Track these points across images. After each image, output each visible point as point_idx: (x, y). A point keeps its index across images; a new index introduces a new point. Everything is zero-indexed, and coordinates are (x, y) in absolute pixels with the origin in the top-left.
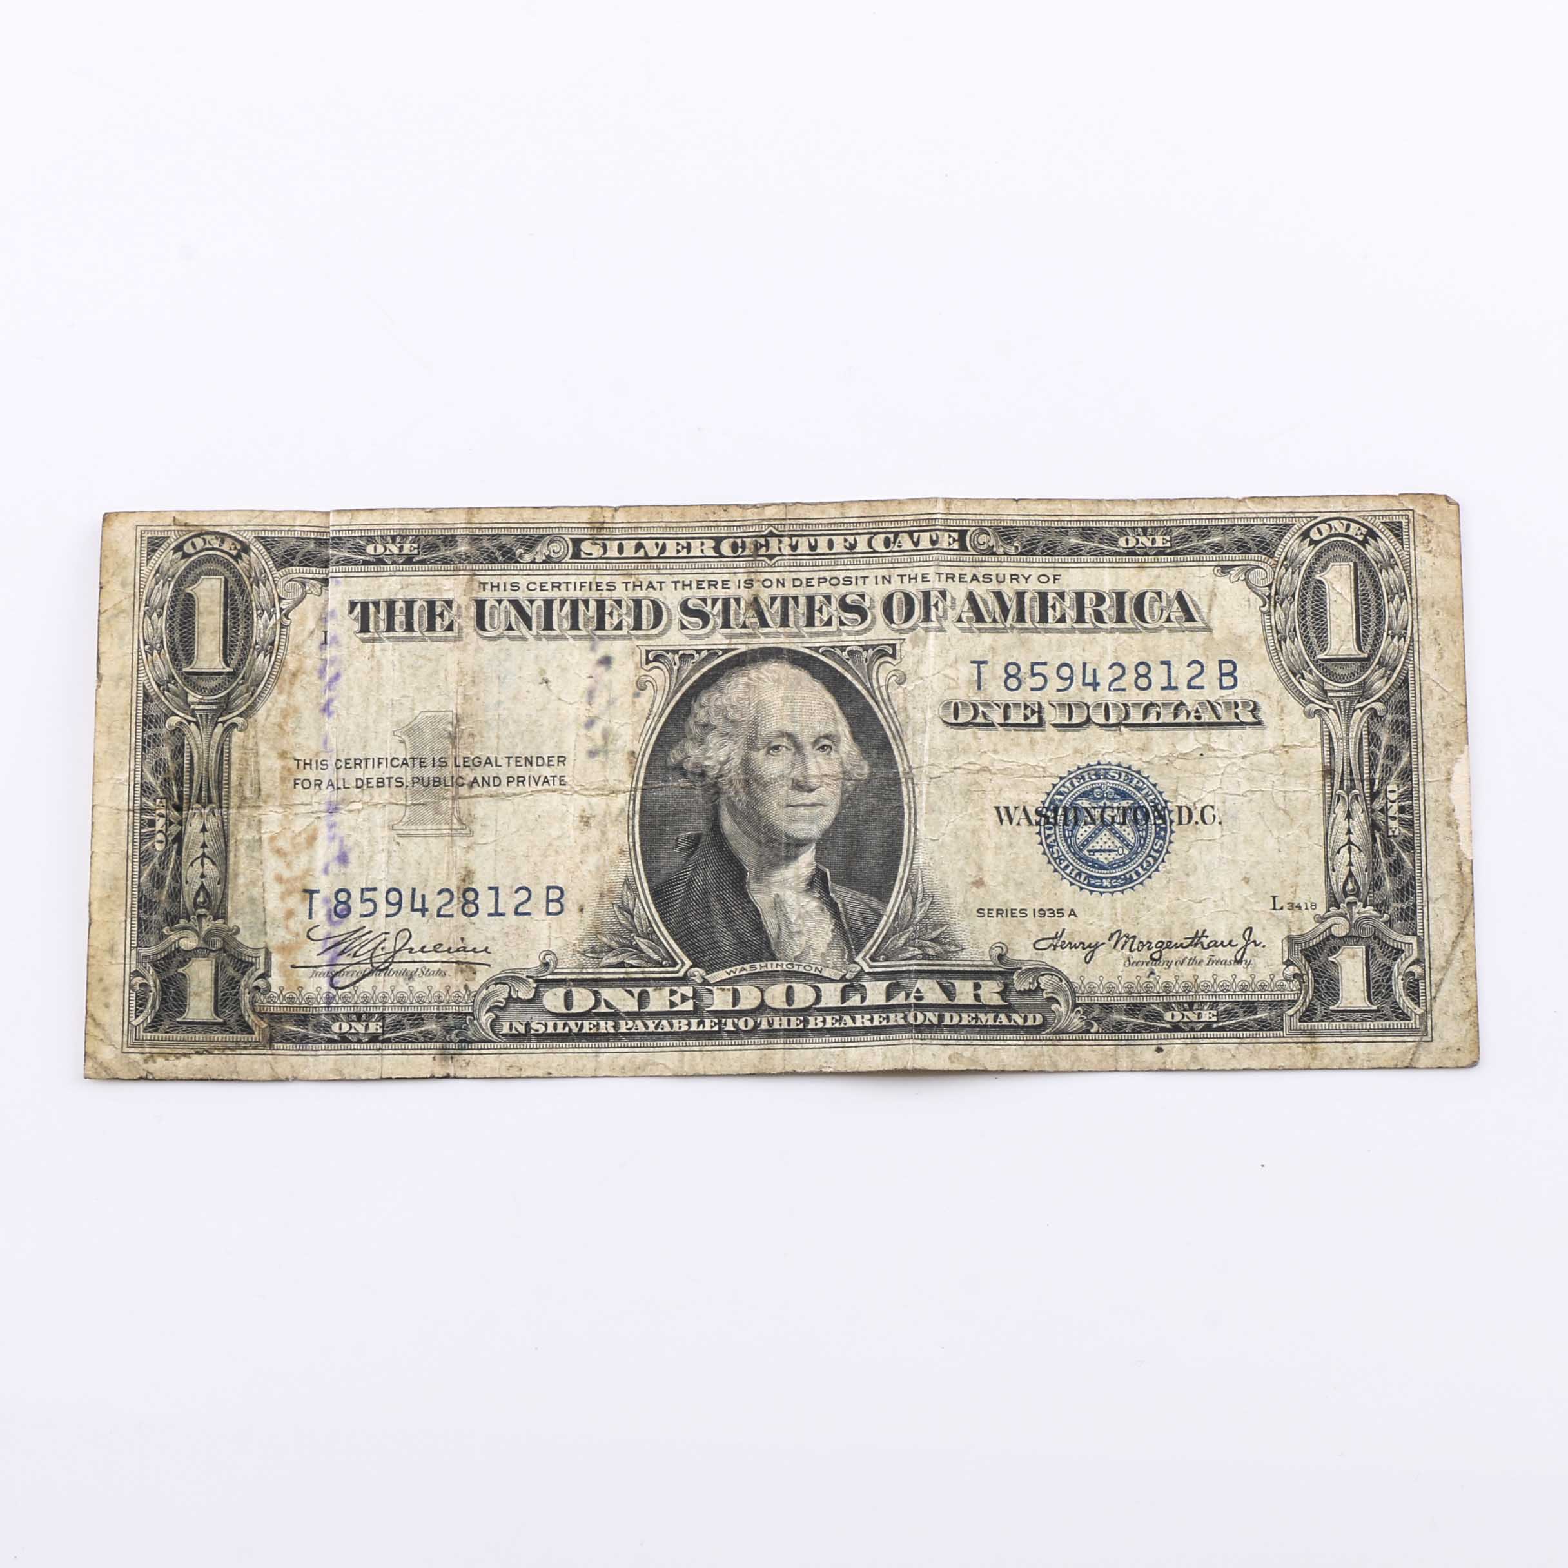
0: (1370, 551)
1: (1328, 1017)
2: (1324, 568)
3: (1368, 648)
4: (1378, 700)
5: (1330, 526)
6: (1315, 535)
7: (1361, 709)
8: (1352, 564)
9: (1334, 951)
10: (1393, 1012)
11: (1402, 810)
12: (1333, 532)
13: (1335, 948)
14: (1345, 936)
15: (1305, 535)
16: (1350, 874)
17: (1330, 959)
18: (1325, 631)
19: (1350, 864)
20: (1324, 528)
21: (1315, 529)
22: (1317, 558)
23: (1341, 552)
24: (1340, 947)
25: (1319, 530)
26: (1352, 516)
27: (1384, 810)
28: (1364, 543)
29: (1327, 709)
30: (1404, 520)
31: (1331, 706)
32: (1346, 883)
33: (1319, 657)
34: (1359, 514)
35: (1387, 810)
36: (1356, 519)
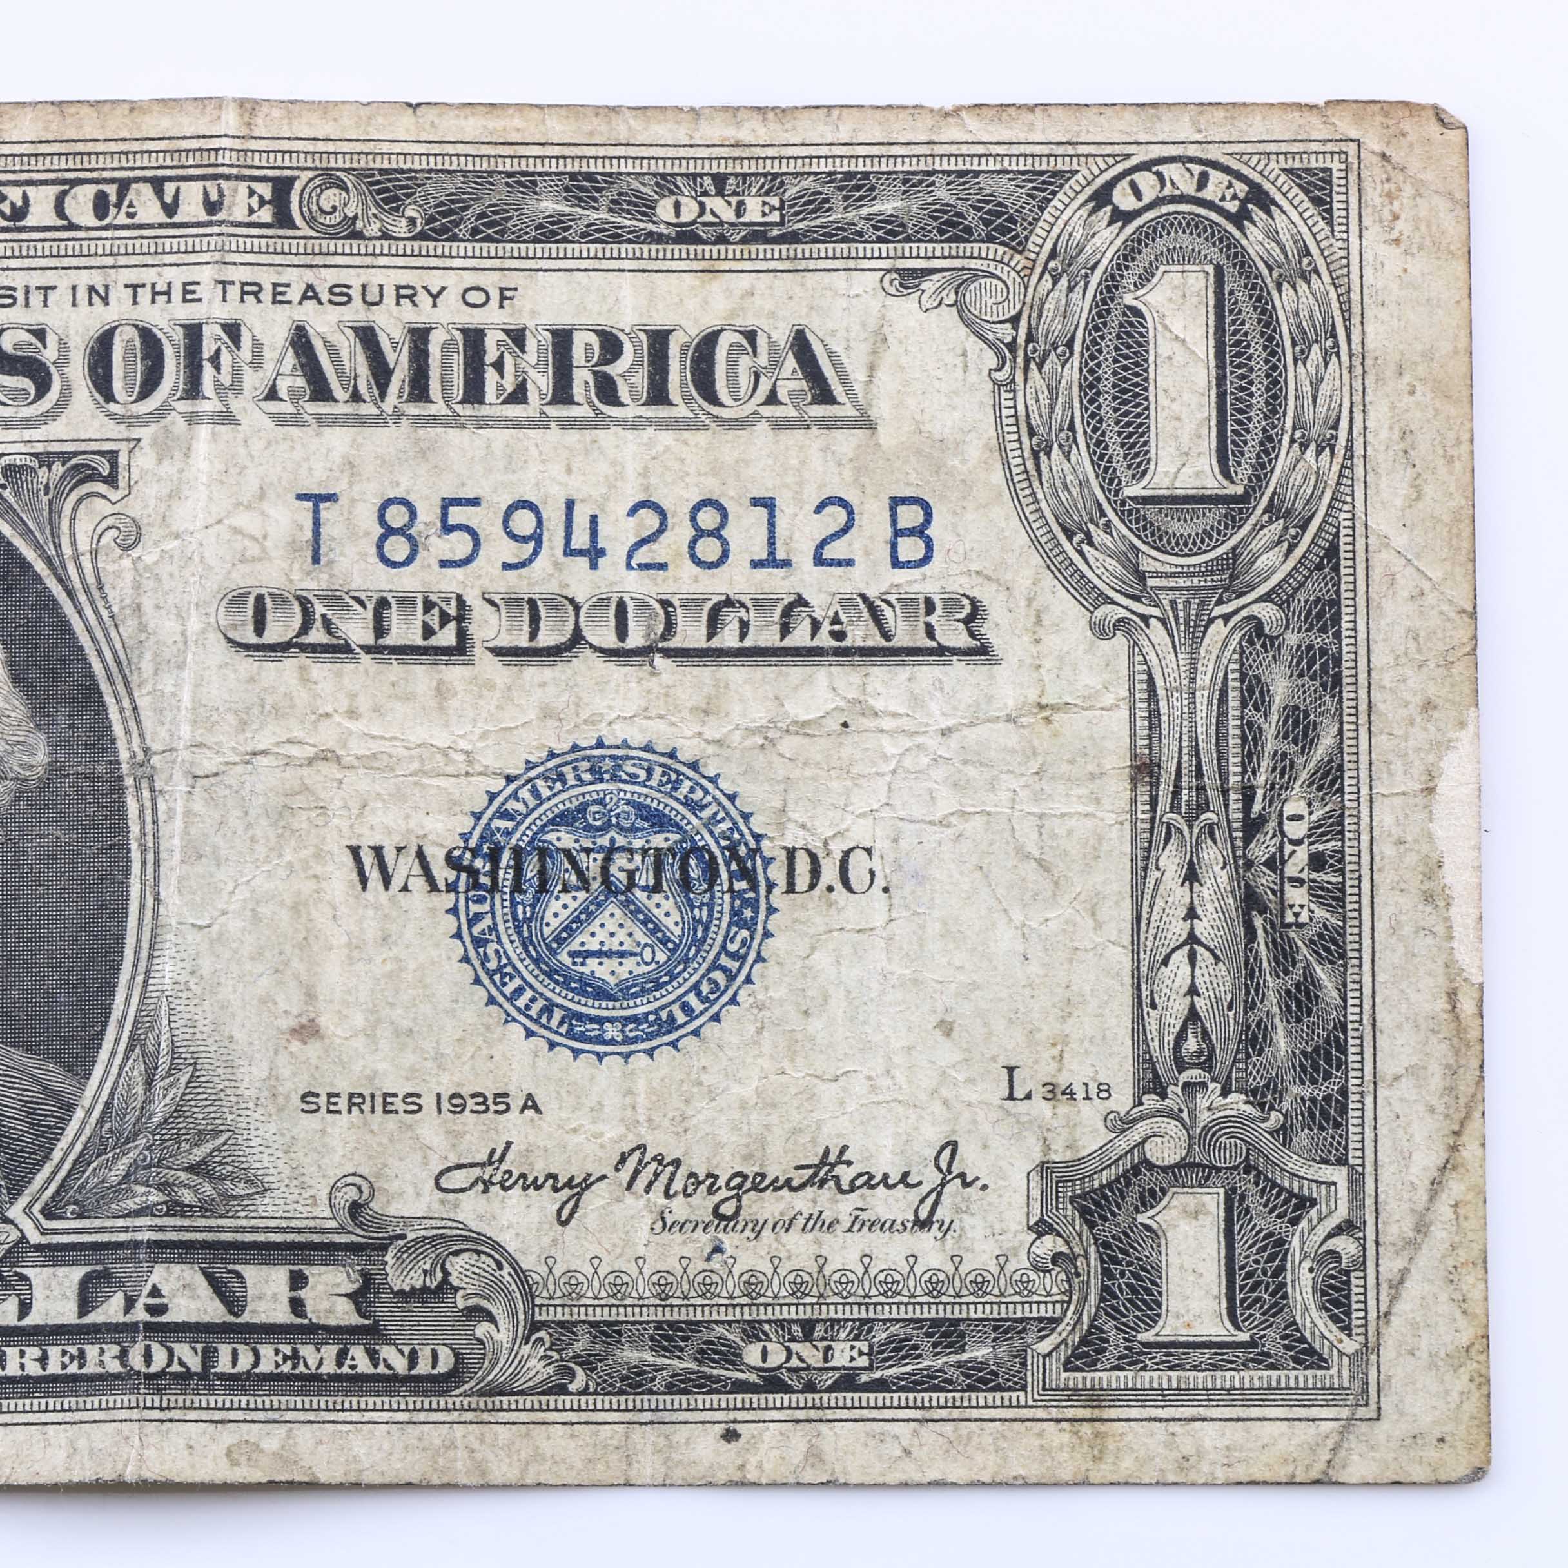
0: (1254, 240)
1: (1131, 1358)
2: (1145, 279)
3: (1244, 472)
4: (1266, 598)
5: (1160, 176)
6: (1123, 199)
7: (1226, 618)
8: (1210, 269)
9: (1151, 1197)
10: (1288, 1348)
11: (1317, 862)
12: (1168, 190)
13: (1152, 1192)
14: (1177, 1165)
15: (1102, 197)
16: (1193, 1015)
17: (1142, 1218)
18: (1142, 430)
19: (1193, 991)
20: (1146, 181)
21: (1124, 184)
22: (1129, 253)
23: (1186, 240)
24: (1164, 1192)
25: (1134, 187)
26: (1214, 153)
27: (1275, 863)
28: (1240, 218)
29: (1145, 618)
30: (1336, 166)
31: (1156, 612)
32: (1181, 1037)
33: (1129, 491)
34: (1230, 149)
35: (1283, 862)
36: (1223, 160)
